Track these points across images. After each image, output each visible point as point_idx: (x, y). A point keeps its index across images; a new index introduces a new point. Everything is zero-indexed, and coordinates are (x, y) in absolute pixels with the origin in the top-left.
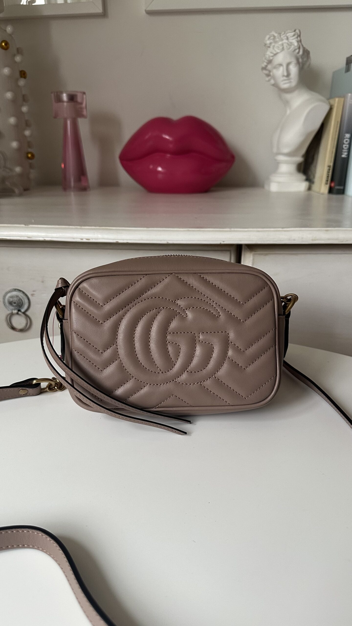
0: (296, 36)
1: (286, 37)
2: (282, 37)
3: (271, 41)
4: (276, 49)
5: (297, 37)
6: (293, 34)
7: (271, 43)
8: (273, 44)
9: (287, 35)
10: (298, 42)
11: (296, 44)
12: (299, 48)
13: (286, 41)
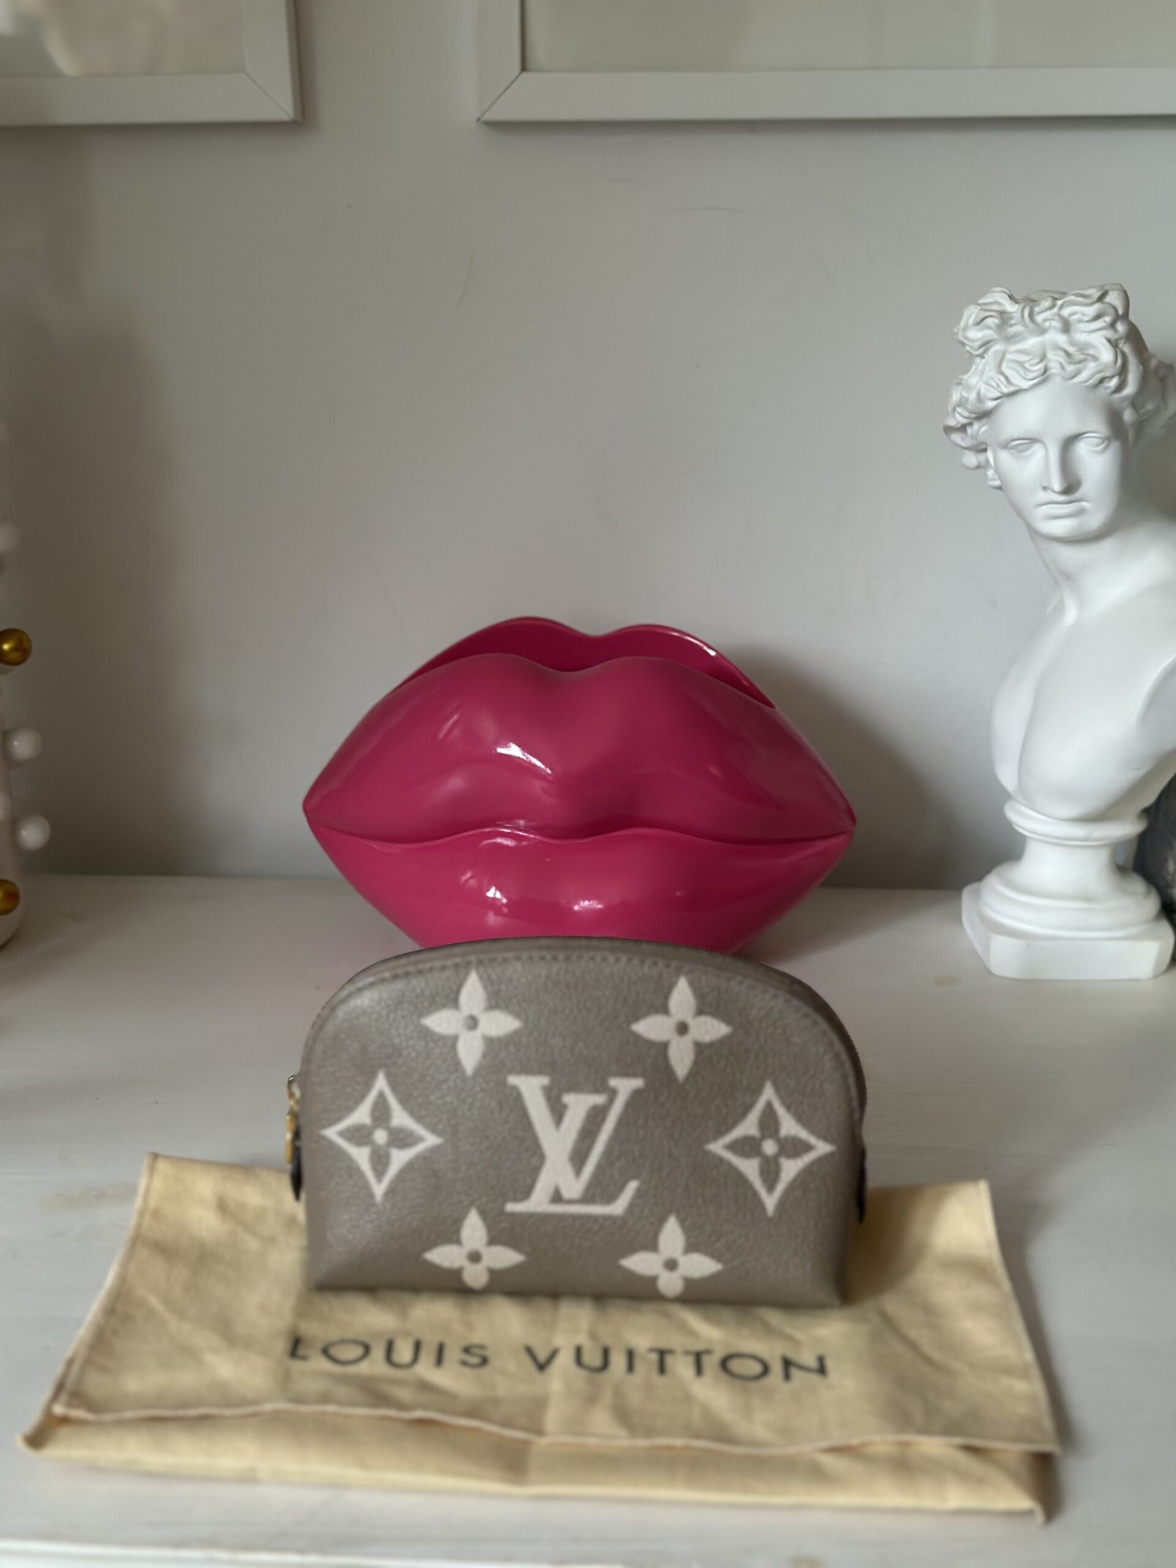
0: (1108, 319)
1: (1056, 324)
2: (1039, 318)
3: (990, 334)
4: (1009, 373)
5: (1113, 325)
6: (1092, 310)
7: (986, 344)
8: (997, 347)
9: (1065, 312)
10: (1114, 344)
11: (1107, 355)
12: (1123, 372)
13: (1061, 339)
